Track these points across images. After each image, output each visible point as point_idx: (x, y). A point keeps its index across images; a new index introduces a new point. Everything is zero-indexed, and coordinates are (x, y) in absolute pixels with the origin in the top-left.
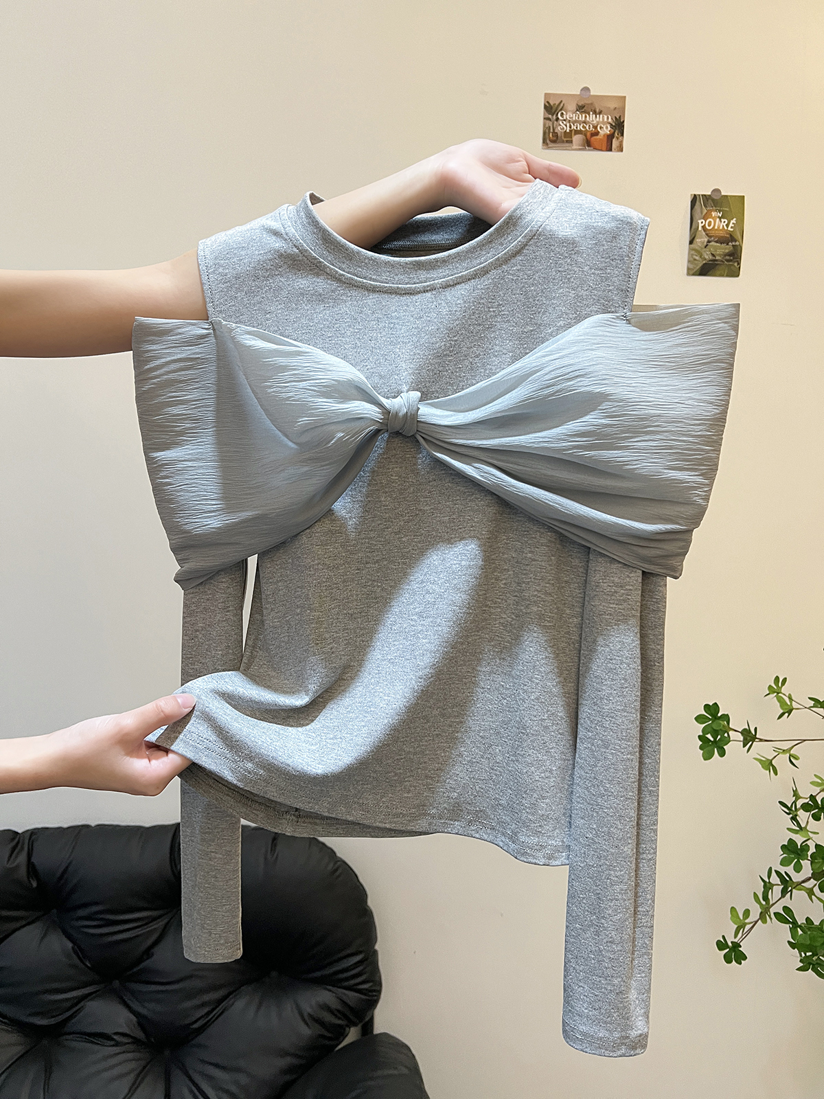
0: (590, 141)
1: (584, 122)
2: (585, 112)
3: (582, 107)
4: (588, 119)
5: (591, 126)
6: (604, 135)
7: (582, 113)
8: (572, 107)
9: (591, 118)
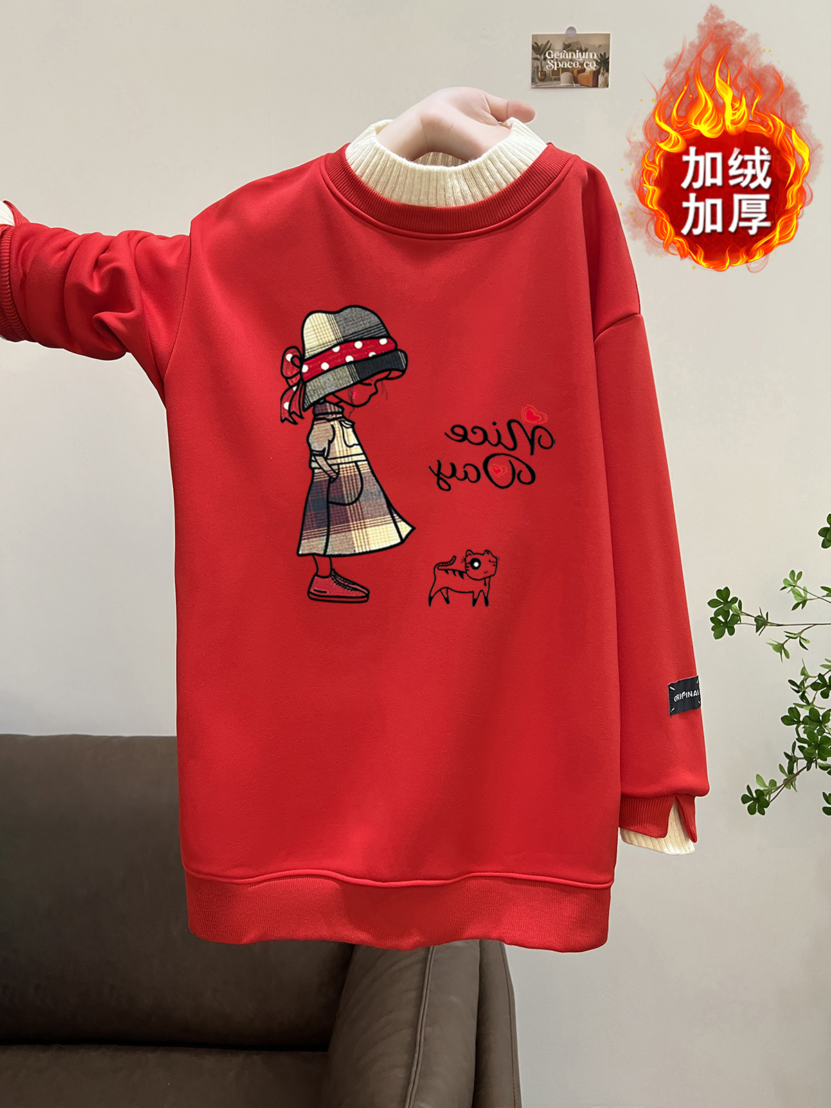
0: (578, 79)
1: (571, 60)
2: (572, 51)
3: (569, 45)
4: (574, 57)
5: (578, 64)
6: (591, 71)
7: (568, 51)
8: (558, 46)
9: (578, 56)
